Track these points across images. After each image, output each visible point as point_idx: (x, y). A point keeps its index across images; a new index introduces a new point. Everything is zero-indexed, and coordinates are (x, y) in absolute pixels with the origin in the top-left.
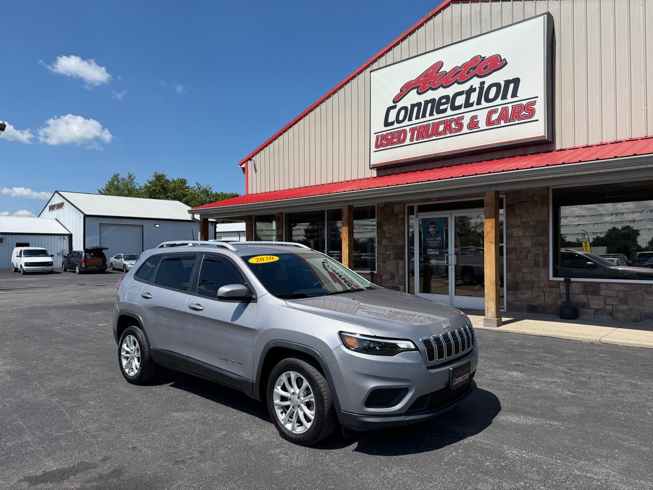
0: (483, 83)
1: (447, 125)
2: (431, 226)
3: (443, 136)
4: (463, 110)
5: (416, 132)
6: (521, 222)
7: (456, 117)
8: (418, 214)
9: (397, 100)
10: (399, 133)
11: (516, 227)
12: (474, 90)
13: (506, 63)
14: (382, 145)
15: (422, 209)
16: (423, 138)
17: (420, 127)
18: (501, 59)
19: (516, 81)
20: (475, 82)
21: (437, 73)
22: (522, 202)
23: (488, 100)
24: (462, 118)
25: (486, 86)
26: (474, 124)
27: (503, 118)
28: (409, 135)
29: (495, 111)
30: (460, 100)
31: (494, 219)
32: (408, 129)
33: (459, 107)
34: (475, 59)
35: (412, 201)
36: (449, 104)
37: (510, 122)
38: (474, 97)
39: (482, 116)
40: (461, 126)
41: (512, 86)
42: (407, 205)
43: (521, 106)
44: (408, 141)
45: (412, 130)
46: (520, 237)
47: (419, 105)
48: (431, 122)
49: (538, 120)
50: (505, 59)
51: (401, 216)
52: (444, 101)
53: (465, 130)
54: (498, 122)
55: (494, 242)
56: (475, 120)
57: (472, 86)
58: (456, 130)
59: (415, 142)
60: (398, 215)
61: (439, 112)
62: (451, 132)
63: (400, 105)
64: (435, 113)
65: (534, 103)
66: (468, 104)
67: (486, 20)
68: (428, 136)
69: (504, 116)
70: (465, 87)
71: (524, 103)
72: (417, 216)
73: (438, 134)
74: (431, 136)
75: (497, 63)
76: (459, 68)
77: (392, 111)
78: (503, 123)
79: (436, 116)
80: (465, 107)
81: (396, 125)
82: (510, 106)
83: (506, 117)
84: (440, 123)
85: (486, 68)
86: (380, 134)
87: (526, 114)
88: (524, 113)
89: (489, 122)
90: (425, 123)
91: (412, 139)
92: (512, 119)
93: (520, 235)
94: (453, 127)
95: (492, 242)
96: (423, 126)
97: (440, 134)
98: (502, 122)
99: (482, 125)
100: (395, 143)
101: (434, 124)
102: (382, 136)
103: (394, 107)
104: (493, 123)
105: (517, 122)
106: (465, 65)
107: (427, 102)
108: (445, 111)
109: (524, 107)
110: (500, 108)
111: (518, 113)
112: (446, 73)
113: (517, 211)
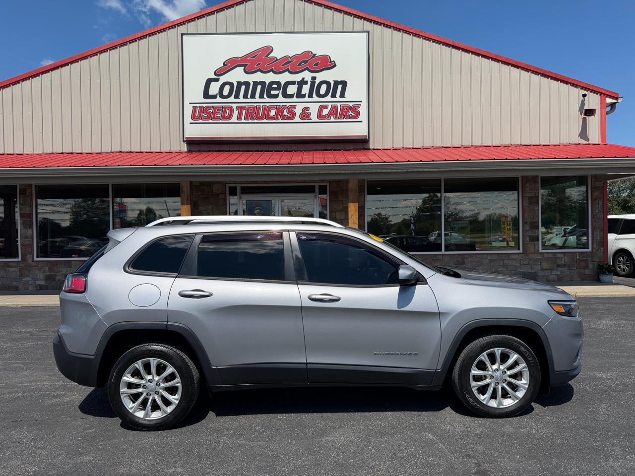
0: (314, 78)
1: (280, 111)
2: (256, 208)
3: (274, 121)
4: (295, 99)
5: (244, 111)
6: (343, 207)
7: (288, 105)
8: (243, 195)
9: (219, 73)
10: (225, 108)
11: (339, 211)
12: (306, 83)
13: (335, 66)
14: (200, 117)
15: (246, 190)
16: (253, 118)
17: (249, 107)
18: (331, 60)
19: (344, 84)
20: (307, 75)
21: (267, 56)
22: (344, 190)
23: (319, 95)
24: (295, 107)
25: (317, 82)
26: (306, 115)
27: (333, 114)
28: (236, 113)
29: (326, 107)
30: (292, 89)
31: (357, 204)
32: (234, 106)
33: (291, 96)
34: (307, 54)
35: (235, 183)
36: (281, 91)
37: (339, 119)
38: (306, 89)
39: (314, 109)
40: (293, 115)
41: (340, 87)
42: (228, 186)
43: (348, 106)
44: (234, 119)
45: (240, 109)
46: (342, 220)
47: (247, 84)
48: (261, 105)
49: (362, 122)
50: (334, 61)
51: (221, 196)
52: (275, 86)
53: (297, 119)
54: (328, 117)
55: (357, 223)
56: (307, 112)
57: (303, 79)
58: (289, 118)
59: (243, 121)
60: (218, 195)
61: (270, 96)
62: (283, 118)
63: (223, 79)
64: (265, 96)
65: (359, 106)
66: (299, 95)
67: (309, 19)
68: (258, 118)
69: (333, 112)
70: (298, 77)
71: (351, 104)
72: (240, 198)
73: (269, 117)
74: (262, 118)
75: (327, 63)
76: (291, 58)
77: (213, 84)
78: (332, 119)
79: (266, 99)
80: (297, 97)
81: (219, 99)
82: (339, 104)
83: (336, 114)
84: (272, 107)
85: (317, 64)
86: (198, 105)
87: (353, 114)
88: (351, 113)
89: (320, 116)
90: (255, 105)
91: (239, 117)
92: (341, 117)
93: (342, 218)
94: (285, 114)
95: (356, 224)
96: (253, 107)
97: (272, 118)
98: (332, 117)
99: (314, 117)
100: (218, 118)
101: (264, 107)
102: (201, 108)
103: (217, 80)
104: (324, 117)
105: (345, 120)
106: (296, 57)
107: (256, 84)
108: (276, 96)
109: (351, 108)
110: (330, 104)
111: (346, 112)
112: (277, 60)
113: (340, 197)
